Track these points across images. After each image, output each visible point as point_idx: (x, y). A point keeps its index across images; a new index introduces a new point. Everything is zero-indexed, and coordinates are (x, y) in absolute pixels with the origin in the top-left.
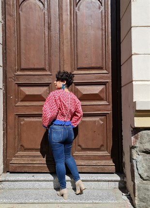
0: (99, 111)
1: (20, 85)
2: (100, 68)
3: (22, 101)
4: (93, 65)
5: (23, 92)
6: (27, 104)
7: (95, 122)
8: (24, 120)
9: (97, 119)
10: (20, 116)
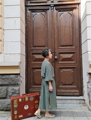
0: (71, 66)
1: (33, 54)
2: (72, 46)
3: (34, 61)
4: (68, 44)
5: (35, 57)
6: (37, 62)
7: (69, 71)
8: (35, 70)
9: (70, 70)
10: (33, 68)
